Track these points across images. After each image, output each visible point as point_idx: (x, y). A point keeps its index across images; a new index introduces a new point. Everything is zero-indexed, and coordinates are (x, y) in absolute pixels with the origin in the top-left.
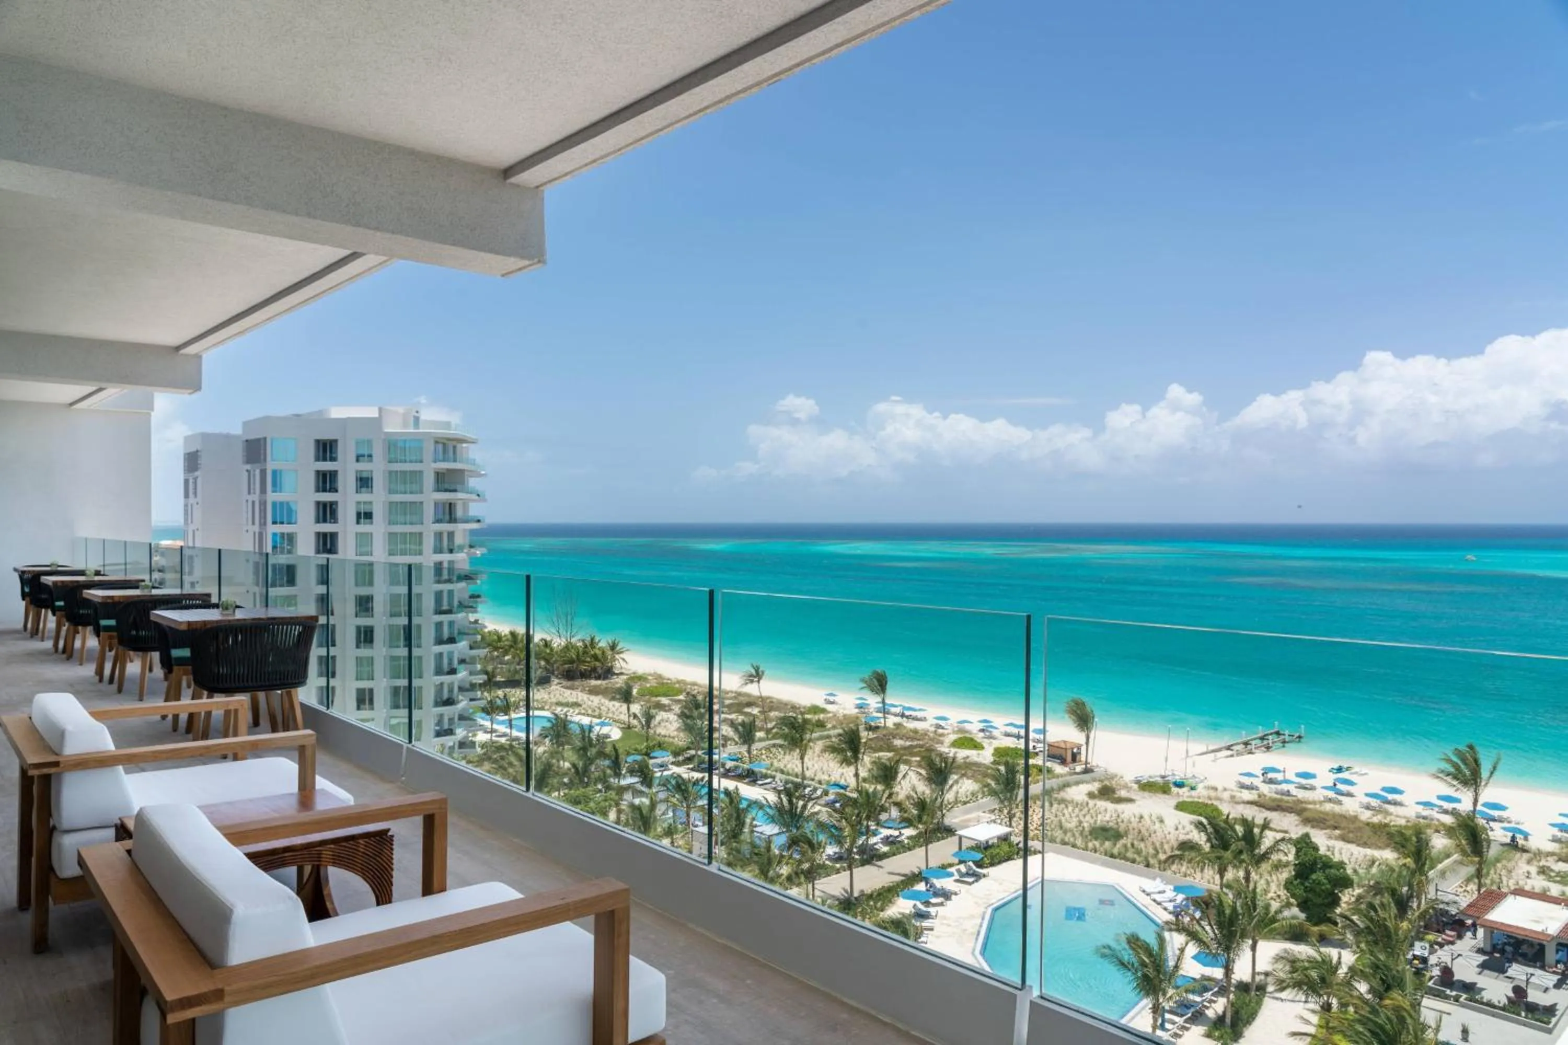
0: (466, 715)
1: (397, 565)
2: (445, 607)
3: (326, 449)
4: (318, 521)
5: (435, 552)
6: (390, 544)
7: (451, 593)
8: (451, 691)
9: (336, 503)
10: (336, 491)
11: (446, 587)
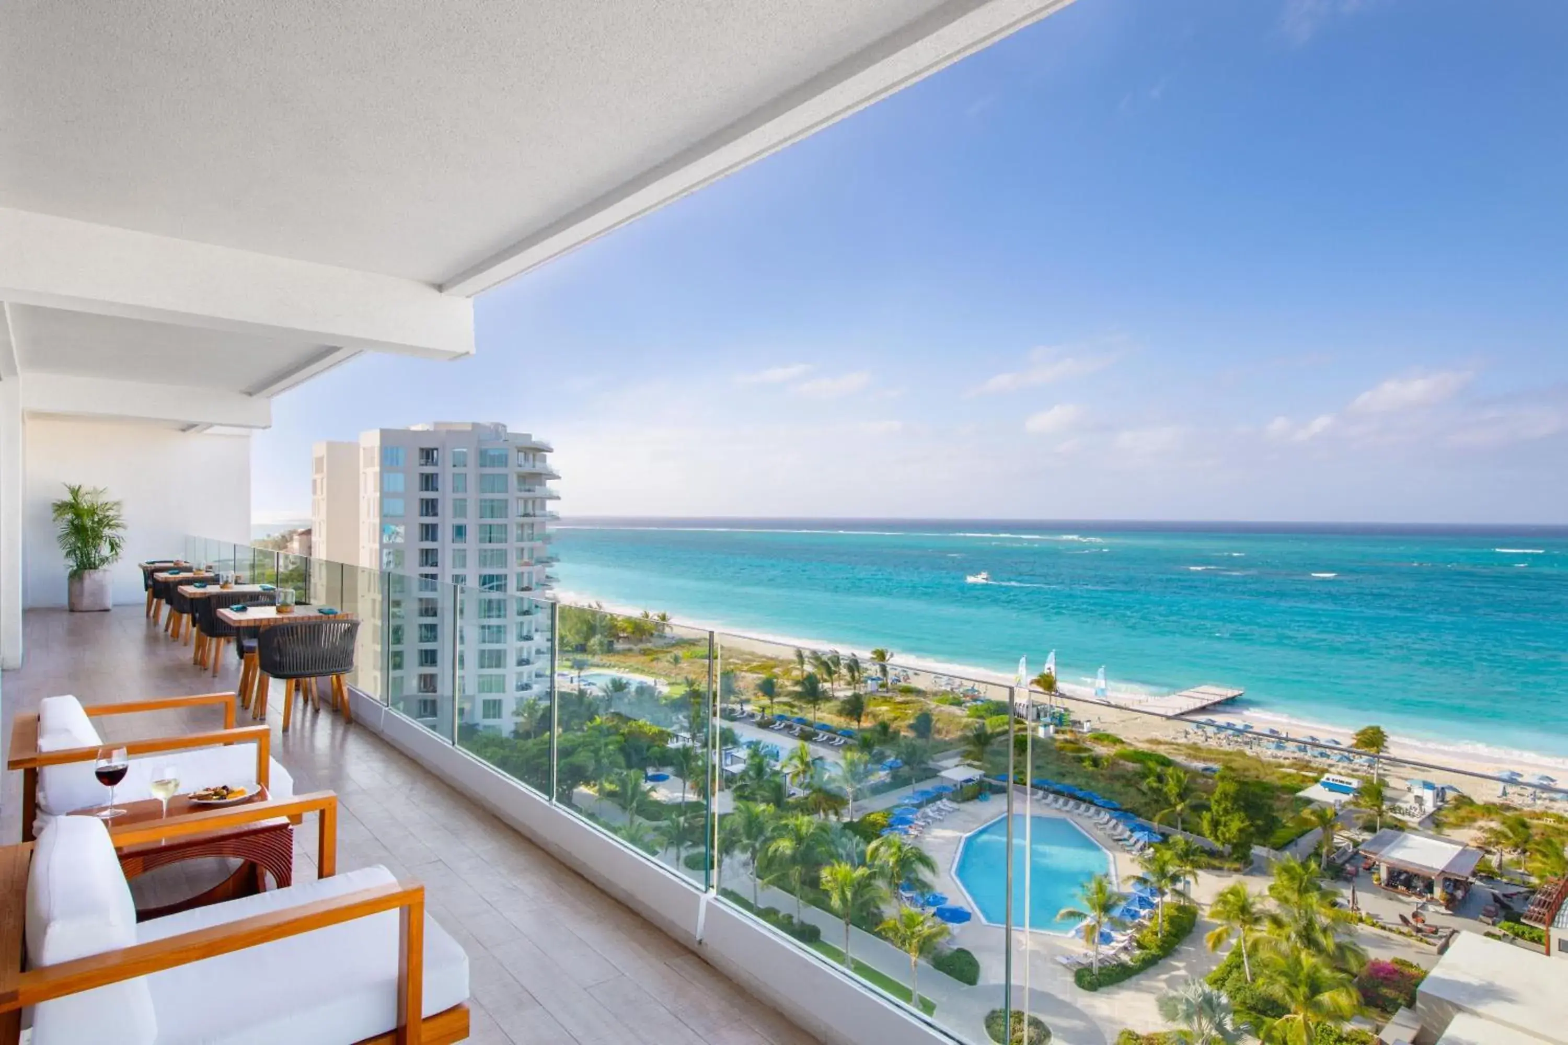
0: (542, 673)
1: (485, 550)
2: (525, 585)
3: (428, 455)
4: (422, 515)
5: (518, 541)
6: (480, 533)
7: (530, 573)
8: (529, 653)
9: (437, 500)
10: (437, 490)
11: (525, 569)
